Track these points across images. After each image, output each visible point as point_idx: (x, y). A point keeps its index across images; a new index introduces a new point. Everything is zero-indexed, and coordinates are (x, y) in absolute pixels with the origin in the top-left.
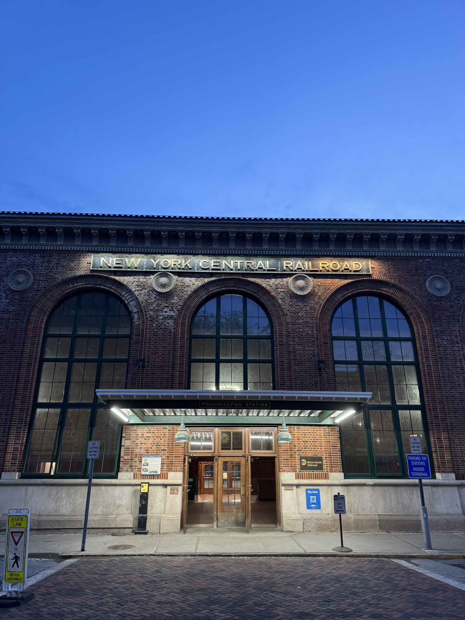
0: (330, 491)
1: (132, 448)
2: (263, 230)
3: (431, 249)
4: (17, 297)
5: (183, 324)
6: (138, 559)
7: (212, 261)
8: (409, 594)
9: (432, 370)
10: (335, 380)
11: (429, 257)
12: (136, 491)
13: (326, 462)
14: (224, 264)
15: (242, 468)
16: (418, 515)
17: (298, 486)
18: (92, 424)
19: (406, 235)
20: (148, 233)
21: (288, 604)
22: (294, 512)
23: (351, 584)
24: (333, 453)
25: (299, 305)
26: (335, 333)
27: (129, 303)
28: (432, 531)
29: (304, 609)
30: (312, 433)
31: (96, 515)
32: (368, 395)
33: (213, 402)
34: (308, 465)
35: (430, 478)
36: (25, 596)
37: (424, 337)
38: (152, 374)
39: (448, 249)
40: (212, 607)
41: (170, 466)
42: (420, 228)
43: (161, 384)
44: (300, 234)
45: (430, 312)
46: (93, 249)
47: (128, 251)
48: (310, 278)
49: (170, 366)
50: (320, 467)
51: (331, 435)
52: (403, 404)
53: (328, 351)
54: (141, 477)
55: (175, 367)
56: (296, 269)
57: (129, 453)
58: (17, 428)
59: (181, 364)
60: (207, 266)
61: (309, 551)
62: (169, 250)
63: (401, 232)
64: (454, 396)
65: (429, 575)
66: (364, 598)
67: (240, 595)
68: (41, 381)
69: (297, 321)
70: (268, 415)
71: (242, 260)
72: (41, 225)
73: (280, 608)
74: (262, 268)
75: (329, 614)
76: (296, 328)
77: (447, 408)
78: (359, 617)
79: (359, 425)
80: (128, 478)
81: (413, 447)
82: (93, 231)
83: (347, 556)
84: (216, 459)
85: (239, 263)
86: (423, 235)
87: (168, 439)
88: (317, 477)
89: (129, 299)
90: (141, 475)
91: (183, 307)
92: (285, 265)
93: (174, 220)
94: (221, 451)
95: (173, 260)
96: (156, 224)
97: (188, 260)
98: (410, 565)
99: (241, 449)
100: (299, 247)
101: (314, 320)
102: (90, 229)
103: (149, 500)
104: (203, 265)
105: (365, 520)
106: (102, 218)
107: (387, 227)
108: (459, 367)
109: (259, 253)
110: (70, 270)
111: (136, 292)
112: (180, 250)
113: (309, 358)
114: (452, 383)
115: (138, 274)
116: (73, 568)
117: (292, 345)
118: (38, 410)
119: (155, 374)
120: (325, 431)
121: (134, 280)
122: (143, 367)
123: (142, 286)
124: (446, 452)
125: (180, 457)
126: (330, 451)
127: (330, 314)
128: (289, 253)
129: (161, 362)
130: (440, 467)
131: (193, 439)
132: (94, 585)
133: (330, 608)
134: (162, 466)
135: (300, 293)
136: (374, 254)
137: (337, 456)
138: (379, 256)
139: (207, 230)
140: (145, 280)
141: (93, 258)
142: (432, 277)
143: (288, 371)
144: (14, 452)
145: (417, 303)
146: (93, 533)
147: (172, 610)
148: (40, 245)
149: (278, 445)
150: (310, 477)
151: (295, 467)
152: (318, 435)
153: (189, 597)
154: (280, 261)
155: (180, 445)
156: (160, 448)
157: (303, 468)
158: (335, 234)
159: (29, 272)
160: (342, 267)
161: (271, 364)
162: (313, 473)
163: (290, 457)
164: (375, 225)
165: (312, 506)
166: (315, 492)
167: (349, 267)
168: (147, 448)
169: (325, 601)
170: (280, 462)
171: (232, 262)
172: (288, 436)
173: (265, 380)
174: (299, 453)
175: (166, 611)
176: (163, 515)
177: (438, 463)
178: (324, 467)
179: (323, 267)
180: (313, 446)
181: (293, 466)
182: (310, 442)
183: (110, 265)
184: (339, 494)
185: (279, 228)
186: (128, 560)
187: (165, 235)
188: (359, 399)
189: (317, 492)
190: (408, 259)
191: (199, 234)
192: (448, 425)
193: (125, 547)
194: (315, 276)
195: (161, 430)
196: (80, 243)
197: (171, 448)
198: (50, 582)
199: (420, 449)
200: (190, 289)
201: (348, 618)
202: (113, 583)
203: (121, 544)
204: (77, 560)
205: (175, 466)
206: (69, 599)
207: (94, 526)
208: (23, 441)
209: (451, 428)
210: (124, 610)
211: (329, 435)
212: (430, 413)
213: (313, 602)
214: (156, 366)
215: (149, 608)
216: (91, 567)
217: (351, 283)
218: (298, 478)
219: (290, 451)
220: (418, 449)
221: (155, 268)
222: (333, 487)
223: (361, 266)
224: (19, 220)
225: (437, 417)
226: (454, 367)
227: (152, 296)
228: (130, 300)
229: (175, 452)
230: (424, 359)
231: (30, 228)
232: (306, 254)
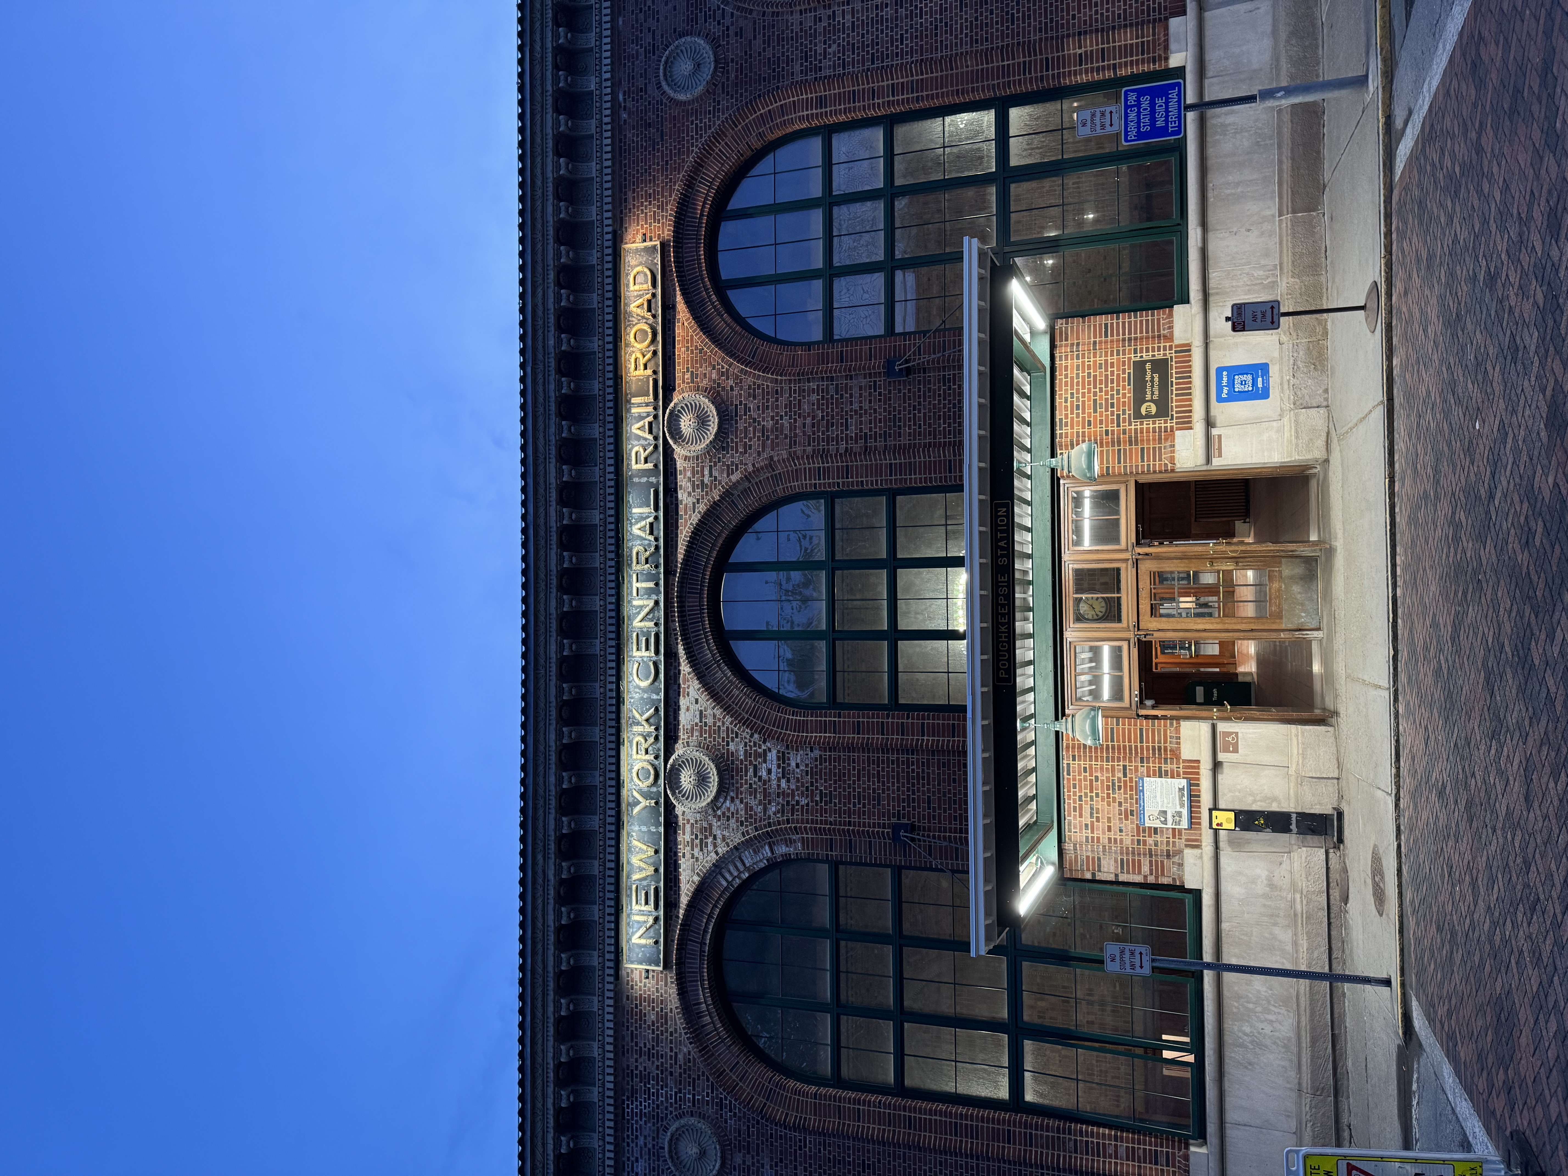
0: (1222, 340)
1: (1122, 853)
2: (553, 524)
3: (593, 87)
4: (738, 1159)
5: (801, 727)
6: (1408, 840)
7: (636, 653)
8: (1490, 133)
9: (905, 80)
10: (934, 332)
11: (612, 93)
12: (1231, 842)
13: (1147, 351)
14: (642, 624)
15: (1167, 567)
16: (1280, 112)
17: (1209, 423)
18: (1062, 958)
19: (558, 154)
20: (565, 823)
21: (1525, 457)
22: (1278, 431)
23: (1465, 288)
24: (1124, 334)
25: (745, 428)
26: (817, 334)
27: (747, 869)
28: (1318, 76)
29: (1537, 415)
30: (1072, 389)
31: (1295, 943)
32: (971, 247)
33: (998, 650)
34: (1155, 397)
35: (1181, 81)
36: (1516, 1155)
37: (821, 102)
38: (929, 803)
39: (593, 45)
40: (1537, 662)
41: (1166, 754)
42: (538, 117)
43: (954, 782)
44: (560, 428)
45: (755, 89)
46: (611, 964)
47: (612, 873)
48: (675, 400)
49: (908, 759)
50: (1161, 366)
51: (1078, 339)
52: (994, 155)
53: (861, 350)
54: (1196, 829)
55: (912, 744)
56: (650, 437)
57: (1133, 860)
58: (1076, 1152)
59: (902, 730)
60: (649, 667)
61: (1378, 394)
62: (609, 767)
63: (550, 168)
64: (971, 22)
65: (1435, 83)
66: (1503, 256)
67: (1502, 583)
68: (953, 1090)
69: (787, 432)
70: (1029, 503)
71: (631, 576)
72: (550, 1101)
73: (1537, 479)
74: (651, 524)
75: (1552, 349)
76: (804, 433)
77: (1003, 41)
78: (1557, 271)
79: (1054, 268)
80: (1199, 862)
81: (1103, 126)
82: (564, 964)
83: (1389, 295)
84: (1145, 636)
85: (639, 585)
86: (557, 111)
87: (1096, 761)
88: (1186, 374)
89: (738, 869)
90: (1190, 828)
91: (754, 729)
92: (642, 466)
93: (531, 755)
94: (1124, 624)
95: (635, 757)
96: (541, 802)
97: (634, 717)
98: (1409, 130)
99: (1118, 570)
100: (595, 431)
101: (782, 388)
102: (559, 974)
103: (1255, 807)
104: (647, 678)
105: (1294, 247)
106: (529, 942)
107: (539, 203)
108: (897, 12)
109: (612, 534)
110: (666, 1023)
111: (720, 850)
112: (609, 738)
113: (880, 400)
114: (936, 29)
115: (672, 845)
116: (1435, 1012)
117: (847, 443)
118: (1029, 1097)
119: (929, 797)
120: (1066, 356)
121: (688, 856)
122: (912, 828)
123: (704, 834)
124: (1114, 42)
125: (1141, 730)
126: (1118, 341)
127: (764, 347)
128: (612, 454)
129: (898, 782)
130: (1154, 58)
131: (1096, 694)
132: (1482, 964)
133: (1533, 348)
134: (1166, 775)
135: (713, 427)
136: (609, 236)
137: (1130, 323)
138: (614, 222)
139: (554, 669)
140: (688, 828)
141: (632, 963)
142: (664, 83)
143: (914, 452)
144: (1139, 1157)
145: (734, 122)
146: (1343, 951)
147: (1547, 770)
148: (604, 1101)
149: (1106, 475)
150: (1186, 393)
151: (1160, 431)
152: (1078, 374)
153: (1512, 720)
154: (631, 477)
155: (1112, 729)
156: (1119, 779)
157: (1163, 411)
158: (559, 337)
159: (673, 1128)
160: (643, 317)
161: (899, 499)
162: (1177, 384)
163: (1136, 444)
164: (533, 233)
165: (1260, 385)
166: (1225, 379)
167: (643, 300)
168: (1120, 814)
169: (1514, 360)
170: (1149, 470)
171: (636, 603)
172: (1082, 452)
173: (940, 512)
174: (1124, 422)
175: (1552, 785)
176: (1292, 771)
177: (1143, 63)
178: (1159, 355)
179: (645, 368)
180: (1106, 386)
181: (1160, 436)
182: (1095, 394)
183: (651, 920)
184: (1228, 319)
185: (545, 482)
186: (1411, 868)
187: (570, 778)
188: (983, 271)
189: (1225, 373)
190: (621, 147)
191: (566, 689)
192: (1046, 39)
193: (1377, 871)
194: (669, 388)
195: (1074, 780)
196: (596, 999)
197: (1119, 753)
198: (1476, 1079)
199: (1108, 109)
200: (709, 711)
201: (1561, 301)
202: (1476, 916)
203: (1369, 881)
204: (1414, 998)
205: (1165, 742)
206: (1523, 1040)
207: (1324, 948)
208: (1110, 1135)
209: (1052, 30)
210: (1550, 896)
211: (1078, 344)
212: (1014, 85)
213: (1519, 392)
214: (908, 796)
215: (1545, 831)
216: (1432, 966)
217: (683, 294)
218: (1190, 422)
219: (1119, 445)
220: (1108, 115)
221: (657, 803)
222: (1212, 332)
223: (639, 268)
224: (539, 1157)
225: (1025, 67)
226: (897, 25)
227: (729, 809)
228: (739, 865)
229: (1130, 741)
230: (876, 101)
231: (560, 1129)
232: (611, 411)
